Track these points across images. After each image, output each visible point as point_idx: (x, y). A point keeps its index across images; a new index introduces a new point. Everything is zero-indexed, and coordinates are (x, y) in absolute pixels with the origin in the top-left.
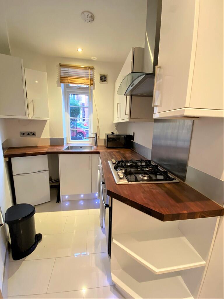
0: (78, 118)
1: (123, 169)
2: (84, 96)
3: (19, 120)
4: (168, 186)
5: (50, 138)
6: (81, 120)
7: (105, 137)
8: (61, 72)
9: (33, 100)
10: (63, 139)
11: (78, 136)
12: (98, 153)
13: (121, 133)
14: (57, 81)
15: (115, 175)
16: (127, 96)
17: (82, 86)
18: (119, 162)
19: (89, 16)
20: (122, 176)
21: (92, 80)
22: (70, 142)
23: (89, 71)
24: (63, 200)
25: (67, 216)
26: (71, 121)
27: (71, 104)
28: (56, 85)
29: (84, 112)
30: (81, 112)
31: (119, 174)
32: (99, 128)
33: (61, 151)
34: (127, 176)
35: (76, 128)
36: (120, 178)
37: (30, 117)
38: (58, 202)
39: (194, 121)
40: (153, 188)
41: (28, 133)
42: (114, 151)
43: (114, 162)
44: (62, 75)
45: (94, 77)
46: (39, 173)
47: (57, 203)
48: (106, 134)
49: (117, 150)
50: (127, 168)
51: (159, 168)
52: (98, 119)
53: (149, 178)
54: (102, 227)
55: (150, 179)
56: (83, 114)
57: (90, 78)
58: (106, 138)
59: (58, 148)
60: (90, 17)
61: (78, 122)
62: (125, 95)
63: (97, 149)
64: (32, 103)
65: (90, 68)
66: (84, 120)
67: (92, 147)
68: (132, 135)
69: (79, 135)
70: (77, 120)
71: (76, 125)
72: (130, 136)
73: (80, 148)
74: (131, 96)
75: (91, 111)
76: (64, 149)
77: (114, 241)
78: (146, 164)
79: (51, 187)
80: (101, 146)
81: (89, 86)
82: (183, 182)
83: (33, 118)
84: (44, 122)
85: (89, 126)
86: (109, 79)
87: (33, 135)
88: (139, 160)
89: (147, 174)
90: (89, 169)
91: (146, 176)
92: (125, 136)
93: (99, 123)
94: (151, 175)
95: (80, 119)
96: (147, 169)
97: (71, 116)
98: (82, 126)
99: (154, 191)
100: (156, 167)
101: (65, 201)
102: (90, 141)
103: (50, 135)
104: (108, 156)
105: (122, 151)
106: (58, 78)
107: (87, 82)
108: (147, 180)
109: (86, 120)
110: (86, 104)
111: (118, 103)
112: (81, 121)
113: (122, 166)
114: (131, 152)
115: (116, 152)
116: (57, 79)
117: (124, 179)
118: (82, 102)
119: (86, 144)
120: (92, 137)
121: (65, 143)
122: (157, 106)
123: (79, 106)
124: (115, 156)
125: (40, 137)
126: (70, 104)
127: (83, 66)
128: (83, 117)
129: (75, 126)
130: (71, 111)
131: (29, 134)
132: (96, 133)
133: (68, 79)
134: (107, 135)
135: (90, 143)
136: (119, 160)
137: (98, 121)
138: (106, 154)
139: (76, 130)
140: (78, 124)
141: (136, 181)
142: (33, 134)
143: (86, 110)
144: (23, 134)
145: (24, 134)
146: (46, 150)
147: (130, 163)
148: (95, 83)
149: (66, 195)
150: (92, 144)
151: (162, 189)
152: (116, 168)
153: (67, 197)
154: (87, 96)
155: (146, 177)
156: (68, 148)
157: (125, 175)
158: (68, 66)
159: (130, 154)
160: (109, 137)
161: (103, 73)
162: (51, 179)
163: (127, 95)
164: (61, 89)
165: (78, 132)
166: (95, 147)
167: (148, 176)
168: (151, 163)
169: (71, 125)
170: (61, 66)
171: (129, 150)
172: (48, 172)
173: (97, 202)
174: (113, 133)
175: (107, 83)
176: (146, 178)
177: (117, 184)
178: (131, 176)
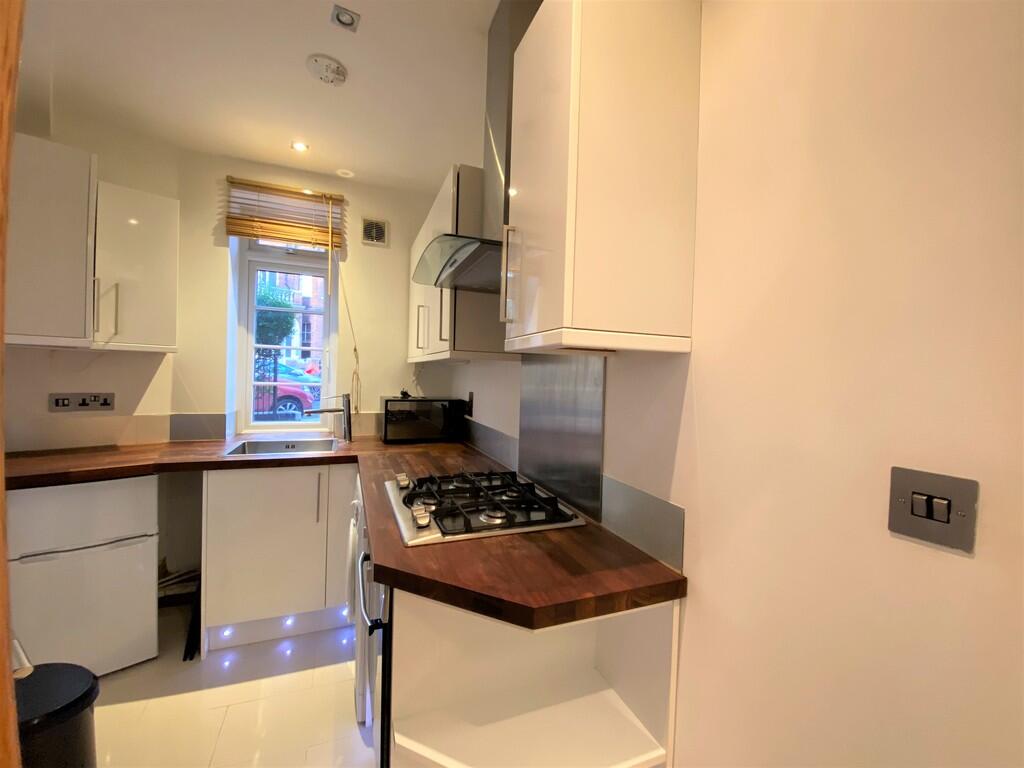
0: (283, 346)
1: (432, 502)
2: (311, 278)
3: (53, 351)
4: (555, 537)
5: (172, 416)
6: (293, 352)
7: (377, 408)
8: (230, 202)
9: (117, 285)
10: (223, 417)
11: (280, 410)
12: (353, 460)
13: (430, 395)
14: (215, 229)
15: (405, 521)
16: (444, 290)
17: (302, 247)
18: (421, 482)
19: (332, 67)
20: (423, 522)
21: (338, 233)
22: (247, 427)
23: (329, 209)
24: (211, 648)
25: (228, 707)
26: (257, 356)
27: (261, 301)
28: (212, 239)
29: (306, 326)
30: (297, 327)
31: (415, 514)
32: (358, 379)
33: (214, 458)
34: (441, 521)
35: (275, 380)
36: (421, 528)
37: (101, 340)
38: (191, 659)
39: (605, 358)
40: (514, 547)
41: (84, 400)
42: (408, 452)
43: (404, 483)
44: (233, 210)
45: (346, 225)
46: (118, 547)
47: (185, 659)
48: (381, 398)
49: (419, 449)
50: (442, 499)
51: (537, 491)
52: (355, 350)
53: (505, 520)
54: (363, 723)
55: (509, 523)
56: (303, 335)
57: (333, 228)
58: (384, 412)
59: (199, 449)
60: (333, 72)
61: (282, 361)
62: (435, 284)
63: (349, 450)
64: (113, 294)
65: (331, 198)
66: (305, 354)
67: (332, 441)
68: (467, 399)
69: (285, 406)
70: (278, 353)
71: (275, 371)
72: (461, 402)
73: (288, 447)
74: (455, 289)
75: (331, 326)
76: (226, 453)
77: (398, 739)
78: (502, 482)
79: (163, 603)
80: (363, 439)
81: (327, 251)
82: (595, 523)
83: (113, 346)
84: (154, 359)
85: (324, 372)
86: (392, 233)
87: (102, 405)
88: (482, 474)
89: (502, 510)
90: (318, 521)
91: (499, 515)
92: (446, 403)
93: (358, 362)
94: (512, 512)
95: (290, 351)
96: (504, 498)
97: (258, 342)
98: (296, 375)
99: (516, 553)
100: (530, 487)
101: (220, 650)
102: (324, 424)
103: (174, 405)
104: (386, 467)
105: (435, 451)
106: (219, 220)
107: (320, 237)
108: (501, 527)
109: (313, 354)
110: (317, 303)
111: (419, 306)
112: (295, 356)
113: (430, 494)
114: (464, 452)
115: (415, 454)
116: (217, 223)
117: (430, 529)
118: (301, 294)
119: (312, 432)
120: (333, 407)
121: (229, 431)
122: (511, 322)
123: (289, 306)
124: (410, 465)
125: (134, 410)
126: (256, 302)
127: (308, 192)
128: (304, 345)
129: (272, 374)
130: (258, 322)
131: (87, 402)
132: (348, 396)
133: (254, 224)
134: (387, 401)
135: (327, 430)
136: (422, 476)
137: (357, 357)
138: (380, 461)
139: (275, 388)
140: (284, 369)
141: (467, 532)
142: (105, 400)
143: (316, 321)
144: (60, 402)
145: (66, 402)
146: (154, 458)
147: (455, 484)
148: (348, 243)
149: (226, 626)
150: (330, 433)
151: (539, 547)
152: (409, 501)
153: (227, 633)
154: (322, 279)
155: (498, 518)
156: (243, 449)
157: (435, 519)
158: (257, 186)
159: (460, 459)
160: (393, 407)
161: (375, 216)
162: (163, 572)
163: (442, 287)
164: (227, 255)
165: (279, 394)
166: (343, 443)
167: (503, 514)
168: (518, 479)
169: (257, 370)
170: (233, 183)
171: (459, 446)
172: (155, 539)
173: (345, 641)
174: (405, 394)
175: (388, 246)
176: (498, 521)
177: (407, 547)
178: (454, 522)
